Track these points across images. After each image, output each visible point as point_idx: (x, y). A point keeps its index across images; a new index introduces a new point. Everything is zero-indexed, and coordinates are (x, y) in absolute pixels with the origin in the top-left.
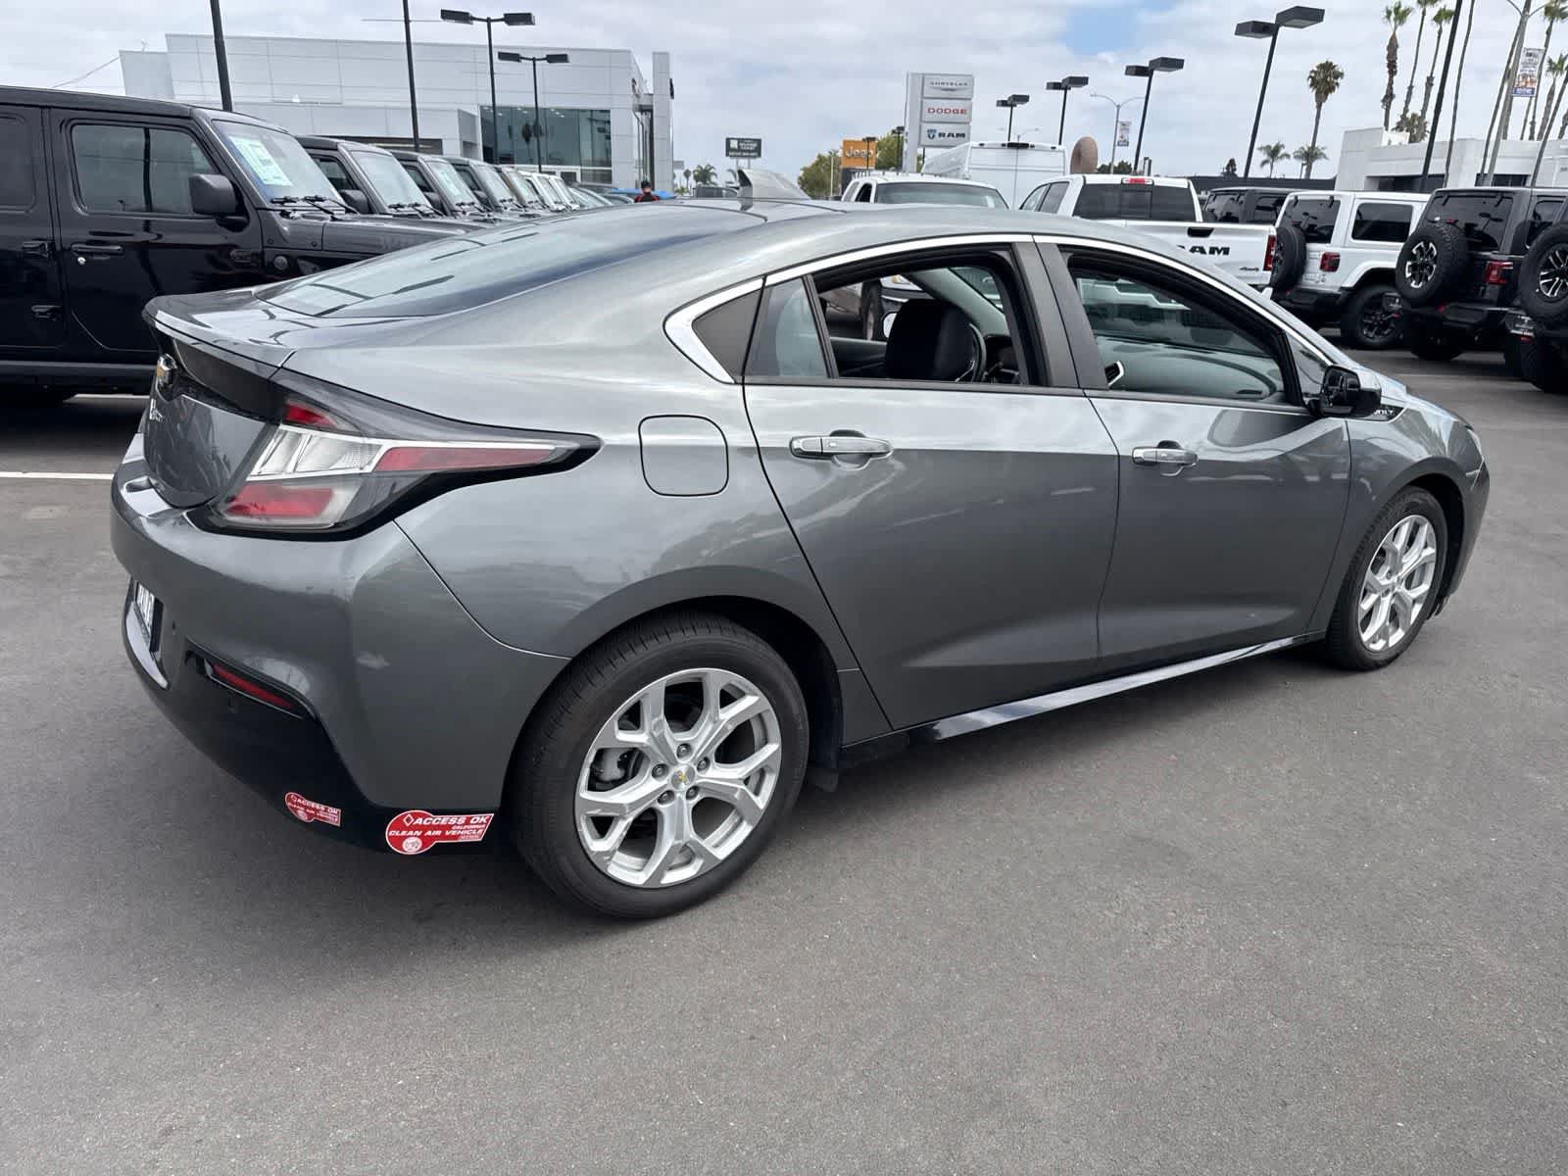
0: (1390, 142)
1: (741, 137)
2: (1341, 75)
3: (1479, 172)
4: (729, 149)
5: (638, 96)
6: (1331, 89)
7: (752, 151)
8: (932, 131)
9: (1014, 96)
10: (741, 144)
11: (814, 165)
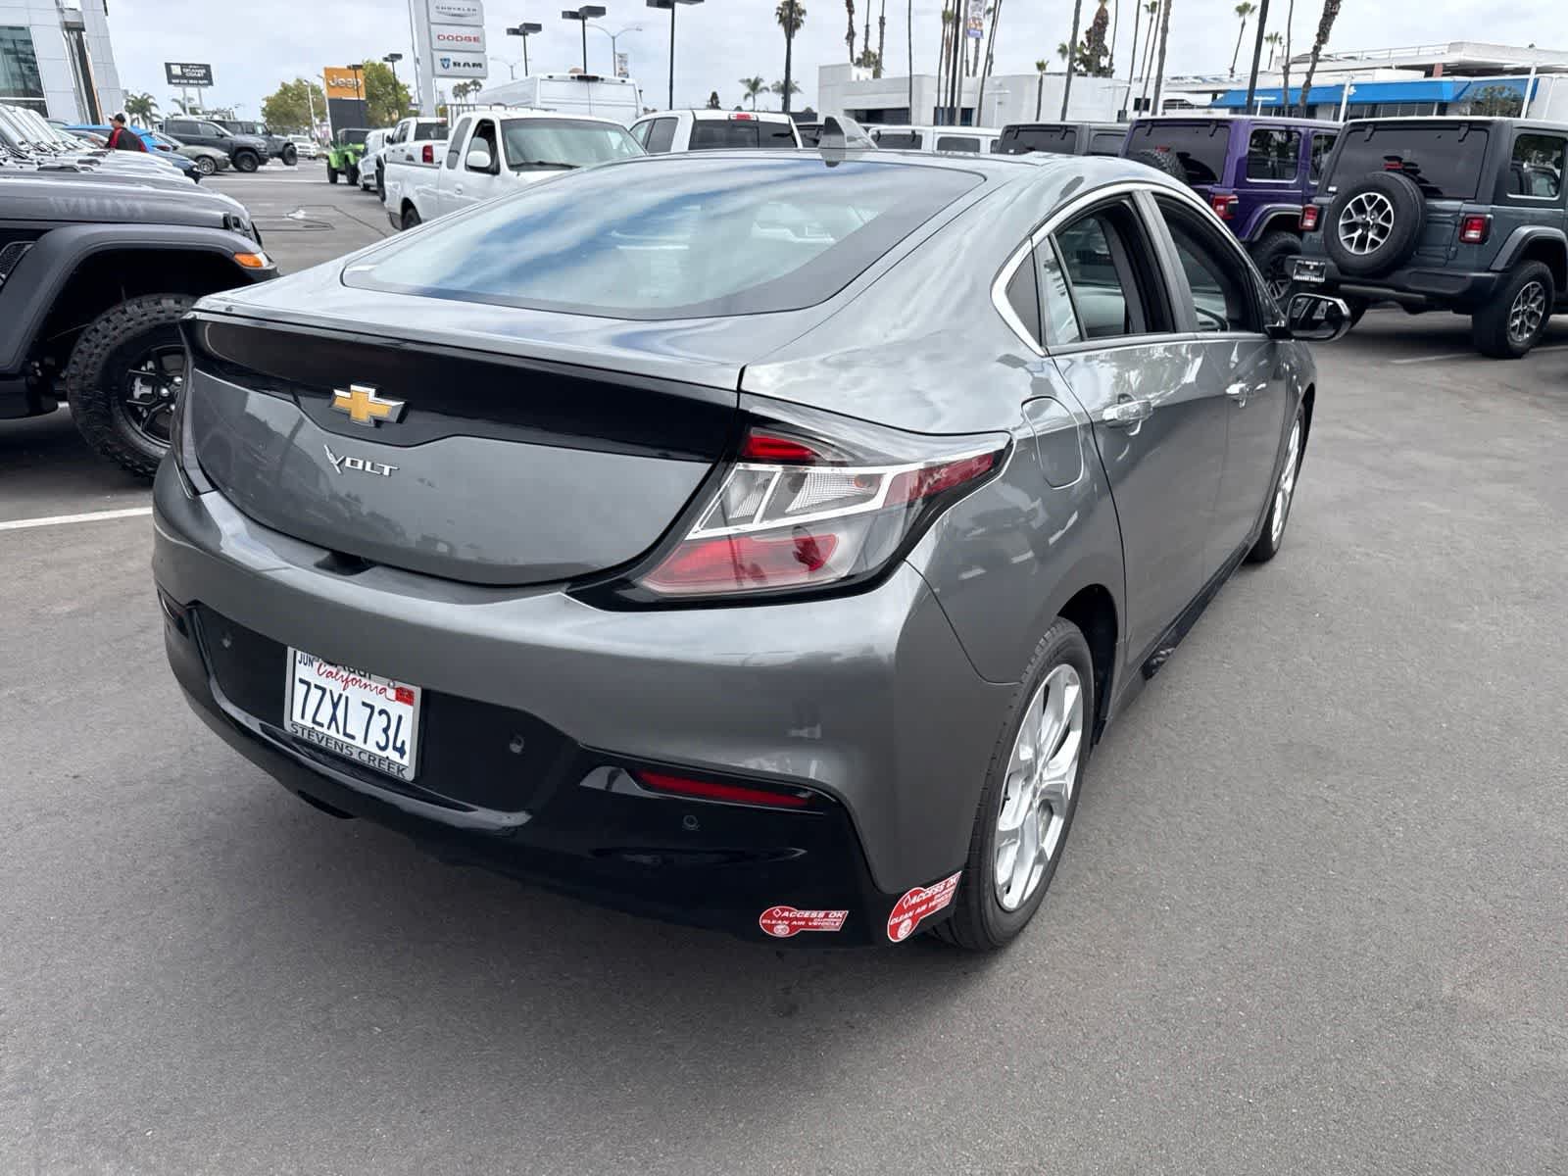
0: (858, 78)
1: (185, 62)
2: (804, 12)
3: (936, 105)
4: (170, 77)
5: (61, 11)
6: (797, 26)
7: (201, 79)
8: (445, 60)
9: (525, 24)
10: (184, 70)
11: (277, 95)
